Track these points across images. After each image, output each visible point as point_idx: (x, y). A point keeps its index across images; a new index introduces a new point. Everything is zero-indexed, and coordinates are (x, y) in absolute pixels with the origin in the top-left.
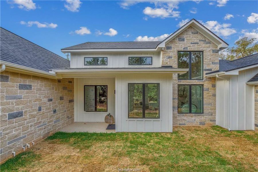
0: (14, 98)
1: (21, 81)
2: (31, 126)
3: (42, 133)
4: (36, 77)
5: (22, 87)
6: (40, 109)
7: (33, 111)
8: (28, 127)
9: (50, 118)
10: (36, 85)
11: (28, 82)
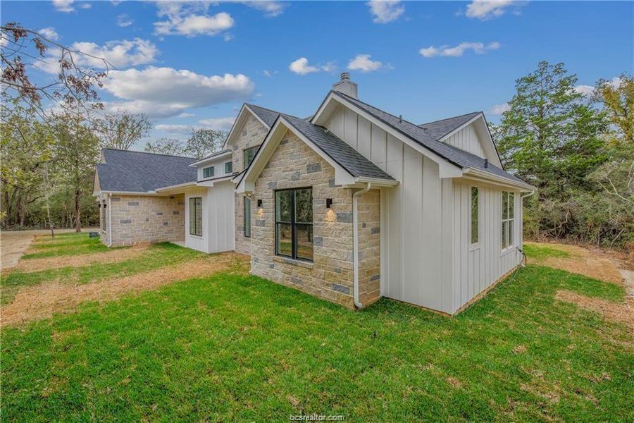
0: (126, 211)
1: (130, 200)
2: (139, 231)
3: (150, 239)
4: (142, 196)
5: (129, 204)
6: (147, 220)
7: (141, 220)
8: (135, 232)
9: (159, 228)
10: (142, 203)
11: (135, 200)
